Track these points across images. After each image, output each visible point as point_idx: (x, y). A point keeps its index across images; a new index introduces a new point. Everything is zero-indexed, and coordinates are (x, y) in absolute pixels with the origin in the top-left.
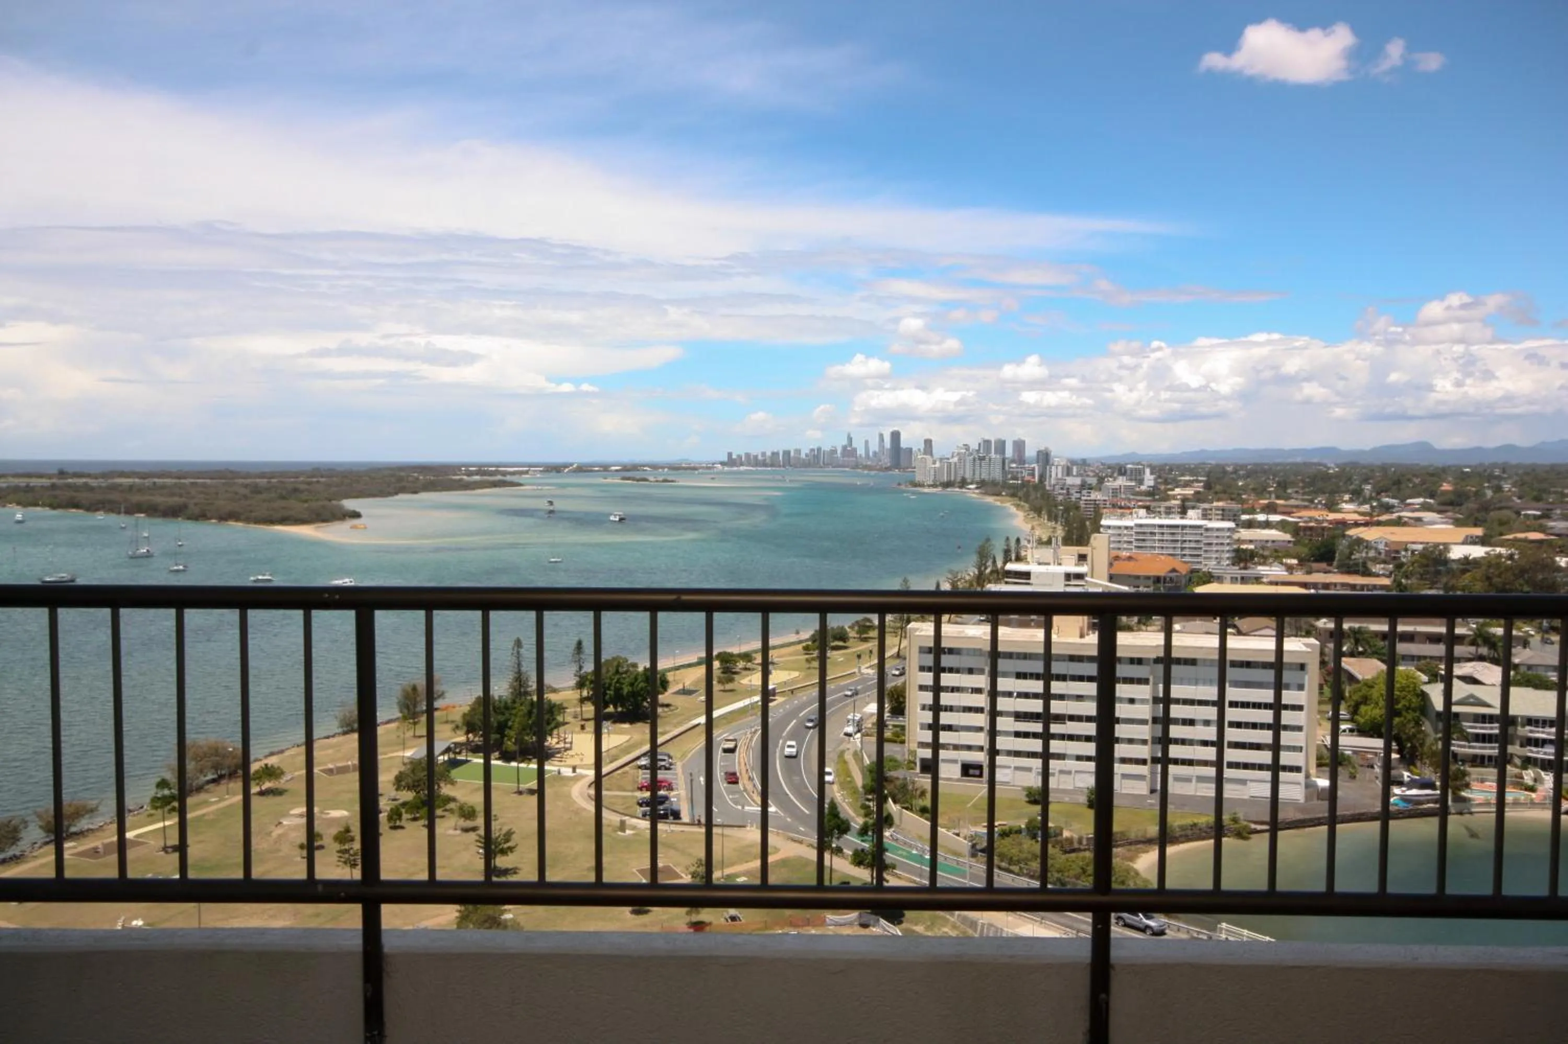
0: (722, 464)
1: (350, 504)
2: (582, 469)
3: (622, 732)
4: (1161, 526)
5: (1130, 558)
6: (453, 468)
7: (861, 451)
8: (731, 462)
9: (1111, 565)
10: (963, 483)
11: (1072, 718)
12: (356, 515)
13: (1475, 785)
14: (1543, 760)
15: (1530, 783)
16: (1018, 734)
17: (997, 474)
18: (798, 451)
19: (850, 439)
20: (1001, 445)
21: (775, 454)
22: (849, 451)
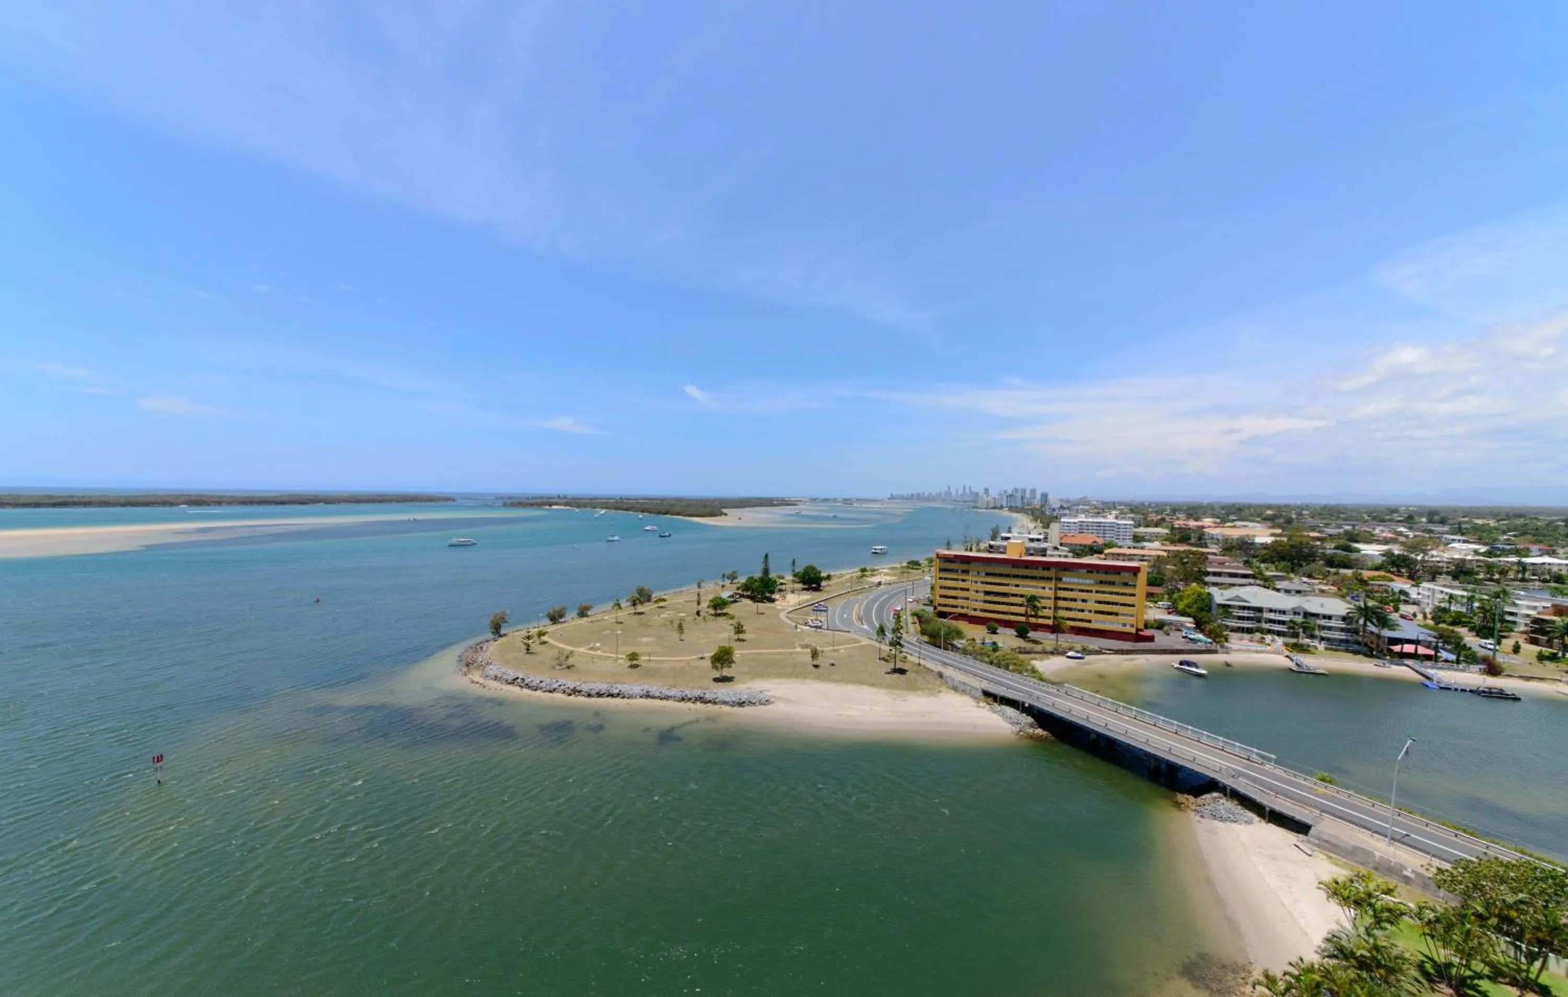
0: (888, 499)
1: (725, 511)
2: (825, 500)
3: (807, 595)
4: (1093, 522)
5: (1073, 536)
6: (772, 499)
7: (954, 494)
8: (892, 498)
9: (1061, 538)
10: (1001, 508)
11: (1013, 595)
12: (726, 515)
13: (1233, 641)
14: (1278, 631)
15: (1270, 642)
16: (985, 602)
17: (1019, 504)
18: (924, 493)
19: (949, 488)
20: (1024, 491)
21: (913, 495)
22: (948, 493)
